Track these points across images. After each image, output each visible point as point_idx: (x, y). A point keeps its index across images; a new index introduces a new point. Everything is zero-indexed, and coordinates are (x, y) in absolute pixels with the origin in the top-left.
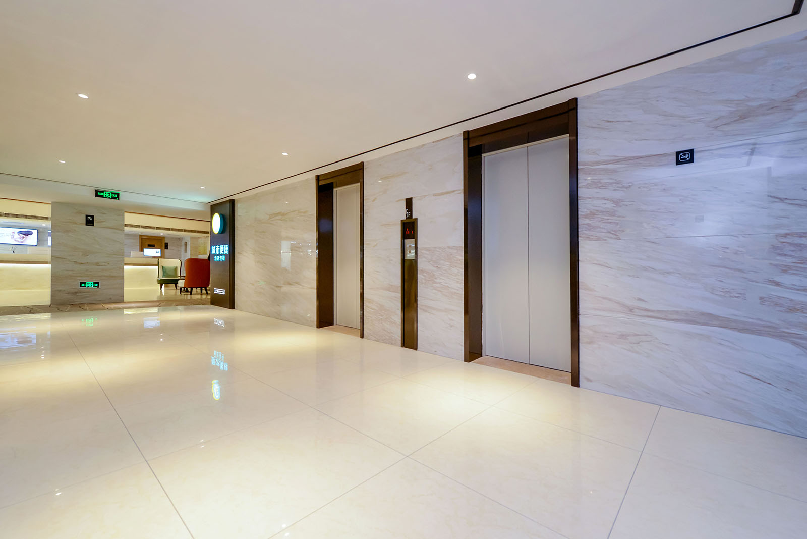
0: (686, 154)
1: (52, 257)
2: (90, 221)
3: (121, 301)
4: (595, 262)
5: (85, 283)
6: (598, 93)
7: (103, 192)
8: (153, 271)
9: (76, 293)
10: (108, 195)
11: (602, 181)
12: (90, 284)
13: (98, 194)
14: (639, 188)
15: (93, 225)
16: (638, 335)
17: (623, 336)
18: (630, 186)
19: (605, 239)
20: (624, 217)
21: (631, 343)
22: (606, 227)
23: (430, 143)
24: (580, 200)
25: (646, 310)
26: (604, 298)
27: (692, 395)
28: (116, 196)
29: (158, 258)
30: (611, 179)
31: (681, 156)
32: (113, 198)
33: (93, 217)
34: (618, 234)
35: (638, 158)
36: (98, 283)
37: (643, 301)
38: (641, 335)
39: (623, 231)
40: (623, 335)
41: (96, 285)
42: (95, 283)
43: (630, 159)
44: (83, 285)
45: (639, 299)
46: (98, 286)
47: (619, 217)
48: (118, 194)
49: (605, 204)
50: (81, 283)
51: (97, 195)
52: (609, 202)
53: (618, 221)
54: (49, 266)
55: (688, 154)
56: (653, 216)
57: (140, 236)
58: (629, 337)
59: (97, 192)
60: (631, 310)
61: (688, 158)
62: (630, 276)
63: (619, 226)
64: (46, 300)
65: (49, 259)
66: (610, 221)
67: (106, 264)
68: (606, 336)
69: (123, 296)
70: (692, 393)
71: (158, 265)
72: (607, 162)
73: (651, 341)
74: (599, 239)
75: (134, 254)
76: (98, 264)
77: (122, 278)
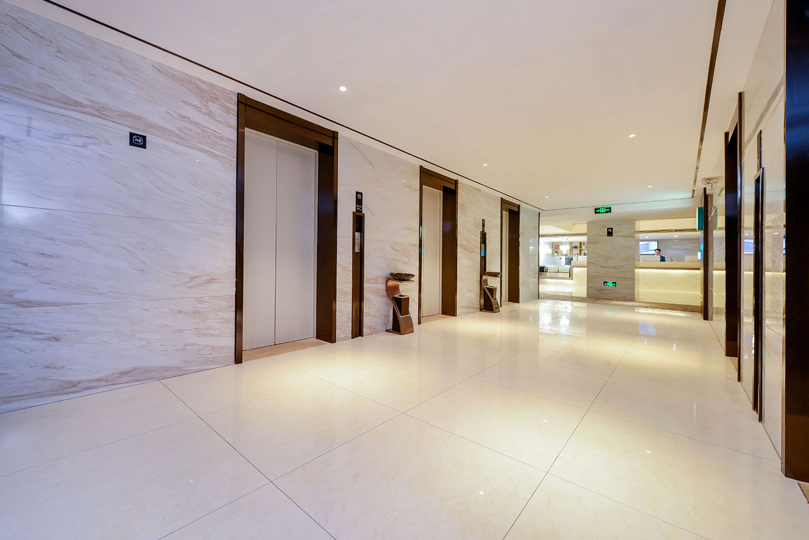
1: (587, 262)
2: (610, 234)
3: (632, 299)
5: (607, 282)
7: (599, 209)
9: (602, 290)
10: (603, 210)
12: (610, 284)
13: (597, 211)
15: (612, 236)
28: (609, 210)
32: (607, 212)
33: (612, 229)
36: (615, 283)
41: (614, 284)
42: (613, 283)
44: (605, 284)
46: (616, 285)
48: (610, 208)
50: (604, 282)
51: (596, 213)
54: (586, 269)
59: (596, 209)
64: (585, 295)
65: (586, 264)
67: (621, 267)
69: (634, 296)
75: (687, 258)
76: (615, 267)
77: (633, 279)
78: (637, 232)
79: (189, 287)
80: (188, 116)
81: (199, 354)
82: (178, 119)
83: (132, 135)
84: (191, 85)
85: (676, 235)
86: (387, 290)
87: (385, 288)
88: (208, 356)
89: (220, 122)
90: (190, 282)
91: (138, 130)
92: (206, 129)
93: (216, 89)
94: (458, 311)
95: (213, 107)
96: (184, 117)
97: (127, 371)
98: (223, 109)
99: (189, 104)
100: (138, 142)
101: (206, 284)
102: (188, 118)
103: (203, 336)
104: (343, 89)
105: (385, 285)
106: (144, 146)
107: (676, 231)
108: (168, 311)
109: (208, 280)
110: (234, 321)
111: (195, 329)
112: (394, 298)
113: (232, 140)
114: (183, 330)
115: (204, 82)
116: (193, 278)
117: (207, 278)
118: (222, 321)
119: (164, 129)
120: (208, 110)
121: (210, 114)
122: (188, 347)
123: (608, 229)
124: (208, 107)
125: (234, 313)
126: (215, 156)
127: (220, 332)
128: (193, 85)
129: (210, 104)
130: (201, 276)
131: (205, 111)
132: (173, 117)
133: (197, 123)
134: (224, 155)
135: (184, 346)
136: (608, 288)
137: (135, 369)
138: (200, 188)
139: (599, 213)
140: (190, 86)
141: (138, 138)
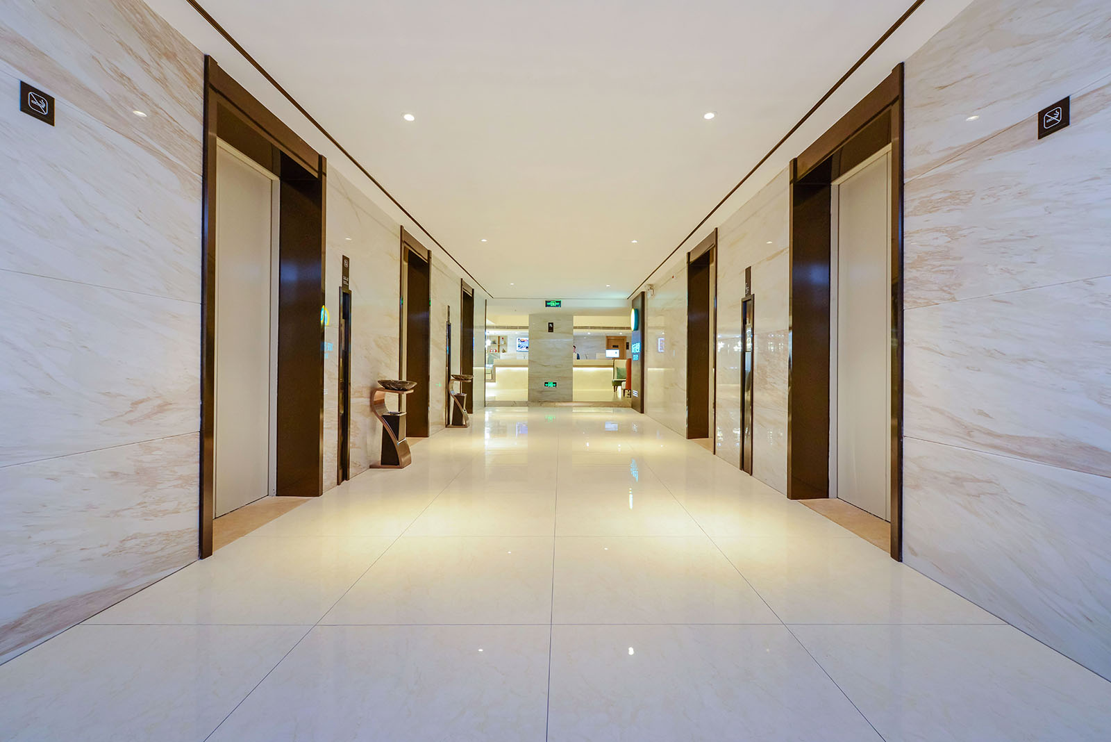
0: (1054, 112)
1: (529, 360)
2: (551, 329)
3: (570, 401)
4: (924, 345)
5: (547, 383)
6: (929, 41)
7: (550, 302)
8: (609, 372)
9: (542, 391)
10: (553, 303)
11: (932, 198)
12: (551, 385)
13: (548, 304)
14: (982, 199)
15: (552, 331)
16: (978, 481)
17: (958, 481)
18: (970, 198)
19: (936, 302)
20: (961, 258)
21: (969, 495)
22: (937, 282)
23: (765, 187)
24: (907, 237)
25: (990, 434)
26: (934, 409)
27: (1062, 617)
28: (559, 304)
29: (614, 358)
30: (945, 192)
31: (1047, 118)
32: (557, 306)
33: (552, 324)
34: (952, 291)
35: (983, 141)
36: (555, 383)
37: (987, 415)
38: (982, 481)
39: (960, 285)
40: (957, 478)
42: (554, 383)
43: (971, 146)
44: (546, 385)
45: (981, 413)
46: (556, 386)
47: (954, 259)
48: (559, 302)
49: (937, 238)
50: (546, 383)
51: (547, 306)
52: (941, 234)
53: (952, 268)
54: (527, 369)
55: (1059, 110)
56: (1003, 250)
57: (607, 337)
58: (965, 483)
59: (546, 302)
60: (968, 432)
61: (1058, 118)
62: (968, 368)
63: (954, 276)
64: (526, 398)
65: (527, 363)
66: (942, 268)
67: (560, 366)
68: (936, 478)
69: (572, 396)
70: (1065, 615)
71: (613, 366)
72: (939, 163)
73: (996, 494)
74: (928, 303)
75: (598, 355)
76: (556, 367)
77: (571, 378)
78: (575, 328)
79: (130, 422)
80: (130, 77)
81: (146, 553)
82: (112, 77)
83: (25, 88)
84: (135, 15)
85: (589, 332)
86: (371, 406)
87: (368, 404)
88: (159, 554)
89: (178, 101)
90: (131, 411)
91: (37, 79)
92: (158, 110)
93: (173, 36)
94: (431, 429)
95: (170, 69)
96: (122, 76)
97: (16, 622)
98: (184, 78)
99: (130, 51)
100: (38, 108)
101: (156, 413)
102: (129, 79)
103: (152, 518)
104: (409, 117)
105: (369, 399)
106: (49, 119)
107: (592, 328)
108: (95, 476)
109: (160, 406)
110: (198, 480)
111: (139, 504)
112: (383, 416)
113: (196, 141)
114: (118, 511)
115: (155, 16)
116: (136, 404)
117: (159, 402)
118: (180, 482)
119: (88, 91)
120: (161, 73)
121: (163, 81)
122: (129, 544)
123: (549, 323)
124: (161, 67)
125: (198, 465)
126: (173, 167)
127: (178, 505)
128: (138, 15)
129: (164, 61)
130: (148, 399)
131: (155, 73)
132: (103, 69)
133: (144, 95)
134: (185, 166)
135: (121, 542)
136: (551, 389)
137: (33, 612)
138: (148, 225)
139: (549, 306)
140: (132, 16)
141: (39, 100)
